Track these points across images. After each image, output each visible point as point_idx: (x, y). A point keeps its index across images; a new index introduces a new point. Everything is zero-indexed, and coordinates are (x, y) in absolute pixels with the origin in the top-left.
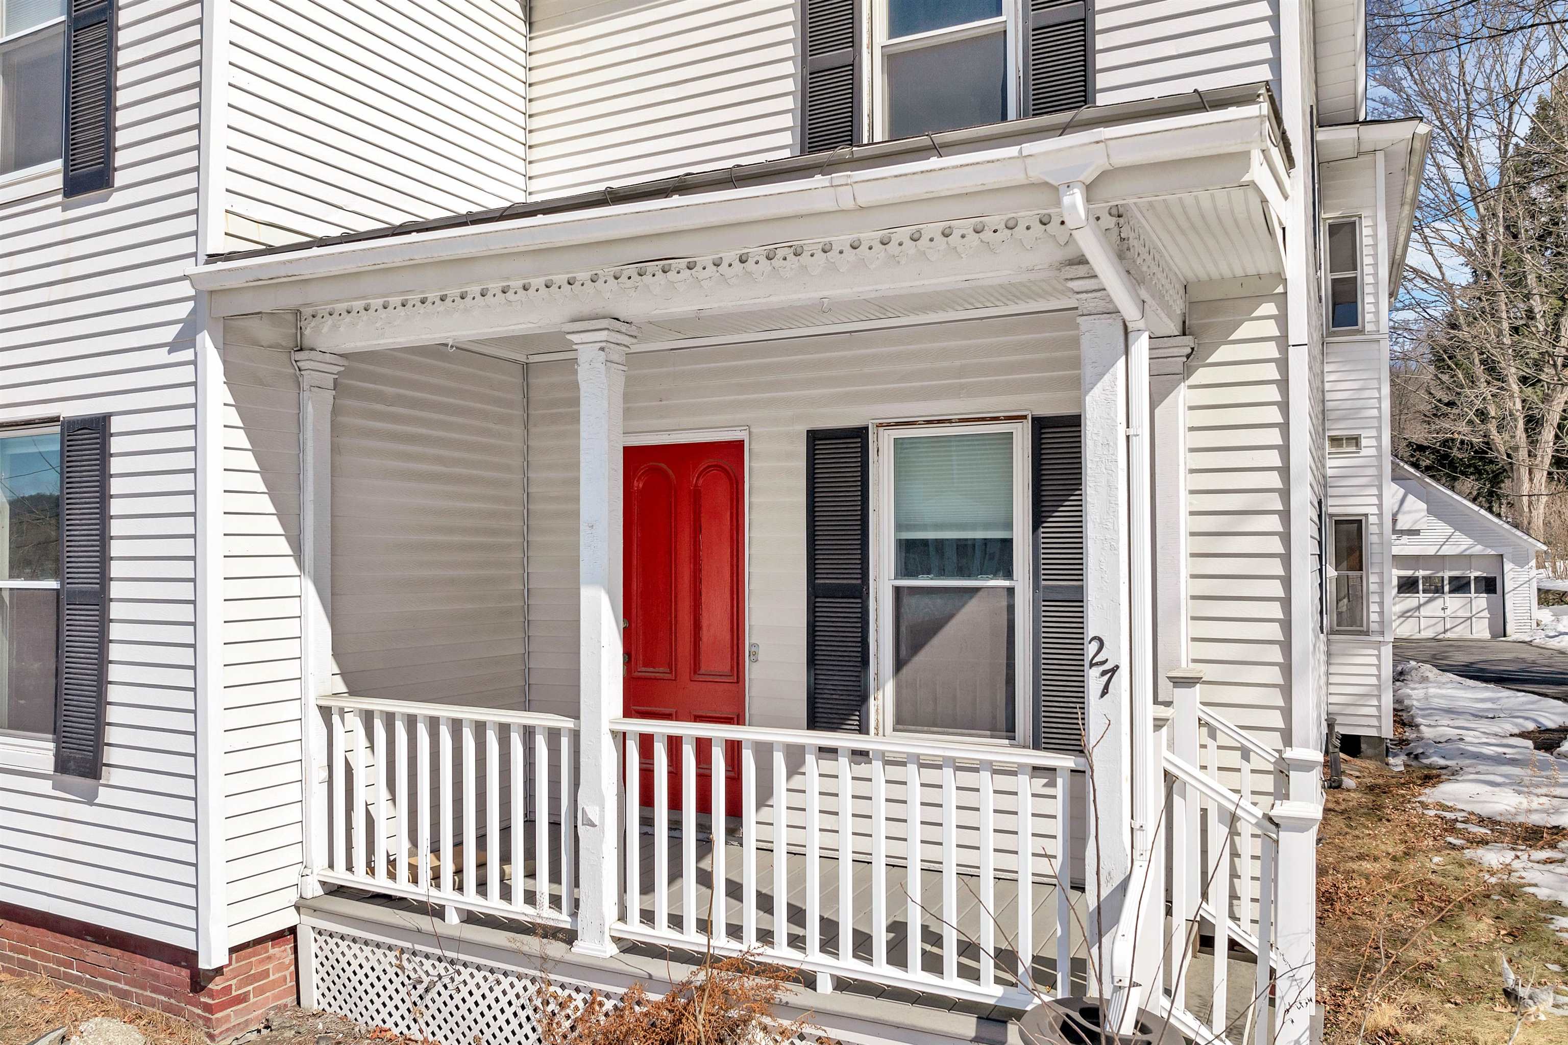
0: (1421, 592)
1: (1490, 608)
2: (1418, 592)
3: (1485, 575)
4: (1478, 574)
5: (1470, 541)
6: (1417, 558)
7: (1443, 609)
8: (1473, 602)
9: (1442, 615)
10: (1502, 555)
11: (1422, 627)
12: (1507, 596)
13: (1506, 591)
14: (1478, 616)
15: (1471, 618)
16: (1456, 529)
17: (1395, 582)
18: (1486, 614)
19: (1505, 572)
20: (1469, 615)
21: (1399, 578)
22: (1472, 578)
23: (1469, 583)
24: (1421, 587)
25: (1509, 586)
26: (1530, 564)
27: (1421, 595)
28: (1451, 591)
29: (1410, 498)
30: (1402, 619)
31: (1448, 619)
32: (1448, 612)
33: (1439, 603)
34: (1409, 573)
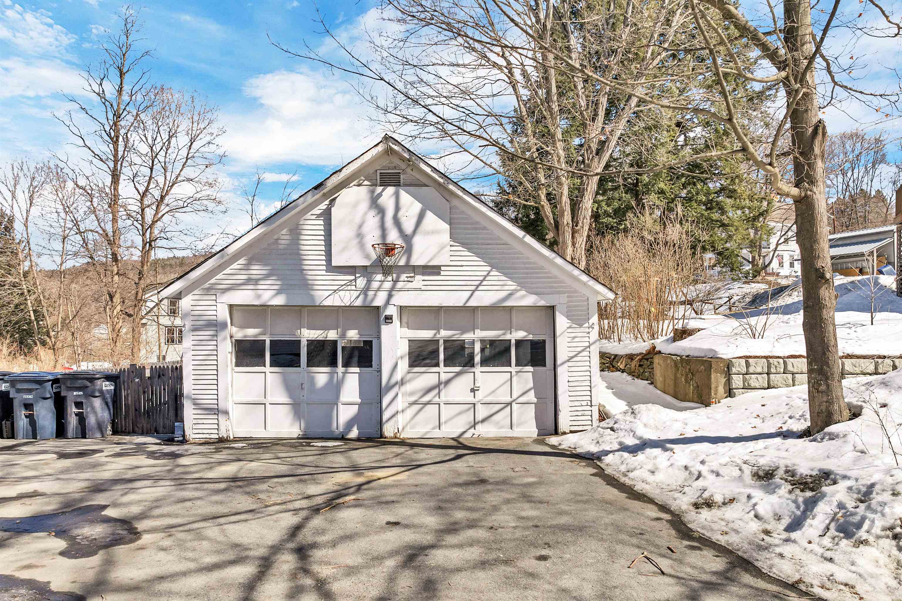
0: (442, 364)
1: (537, 388)
2: (437, 365)
3: (531, 337)
4: (521, 335)
5: (512, 286)
6: (437, 310)
7: (473, 390)
8: (514, 379)
9: (470, 398)
10: (553, 307)
11: (443, 420)
12: (559, 370)
13: (559, 362)
14: (521, 400)
15: (510, 404)
16: (493, 266)
17: (404, 348)
18: (531, 397)
19: (558, 333)
20: (508, 399)
21: (411, 341)
22: (513, 342)
23: (507, 350)
24: (442, 357)
25: (562, 355)
26: (591, 322)
27: (442, 368)
28: (485, 362)
29: (430, 216)
30: (416, 407)
31: (479, 407)
32: (480, 395)
33: (466, 380)
34: (426, 334)
